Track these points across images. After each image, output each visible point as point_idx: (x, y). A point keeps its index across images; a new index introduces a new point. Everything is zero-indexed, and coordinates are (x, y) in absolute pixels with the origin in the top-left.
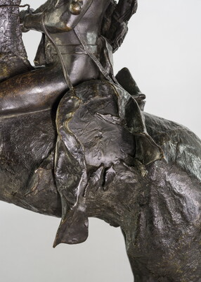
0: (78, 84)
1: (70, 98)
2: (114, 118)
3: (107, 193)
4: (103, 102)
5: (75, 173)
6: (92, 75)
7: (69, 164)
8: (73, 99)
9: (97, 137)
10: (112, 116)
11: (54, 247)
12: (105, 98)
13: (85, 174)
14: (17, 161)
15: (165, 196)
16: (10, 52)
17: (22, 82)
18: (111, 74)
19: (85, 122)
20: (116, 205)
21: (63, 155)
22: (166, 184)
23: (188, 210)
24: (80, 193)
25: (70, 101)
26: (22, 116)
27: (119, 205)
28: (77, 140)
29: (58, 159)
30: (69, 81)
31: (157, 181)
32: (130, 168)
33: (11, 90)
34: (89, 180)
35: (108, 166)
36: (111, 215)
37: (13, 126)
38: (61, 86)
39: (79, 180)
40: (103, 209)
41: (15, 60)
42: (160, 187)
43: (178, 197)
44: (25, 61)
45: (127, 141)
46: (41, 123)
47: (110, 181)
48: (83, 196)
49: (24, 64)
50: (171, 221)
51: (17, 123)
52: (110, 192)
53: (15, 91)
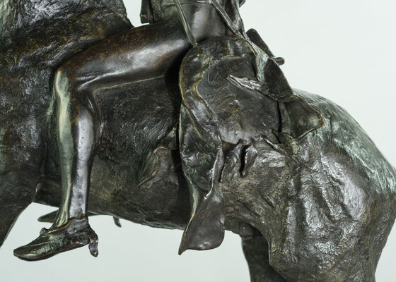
0: (203, 40)
1: (196, 57)
2: (251, 82)
3: (245, 181)
4: (236, 62)
5: (208, 150)
6: (217, 31)
7: (198, 140)
8: (199, 58)
9: (231, 106)
10: (249, 79)
11: (180, 253)
12: (238, 57)
13: (221, 152)
14: (124, 143)
15: (321, 182)
16: (105, 7)
17: (129, 39)
18: (241, 30)
19: (217, 87)
20: (256, 200)
21: (190, 129)
22: (322, 167)
23: (350, 201)
24: (216, 177)
25: (196, 60)
26: (128, 86)
27: (259, 200)
28: (208, 108)
29: (183, 134)
30: (192, 36)
31: (311, 162)
32: (276, 146)
33: (115, 50)
34: (225, 160)
35: (248, 144)
36: (247, 216)
37: (117, 98)
38: (179, 44)
39: (213, 159)
40: (237, 207)
41: (111, 18)
42: (314, 171)
43: (338, 184)
44: (124, 19)
45: (269, 113)
46: (155, 94)
47: (250, 164)
48: (219, 181)
49: (124, 22)
50: (329, 217)
51: (122, 94)
52: (248, 181)
53: (121, 51)
